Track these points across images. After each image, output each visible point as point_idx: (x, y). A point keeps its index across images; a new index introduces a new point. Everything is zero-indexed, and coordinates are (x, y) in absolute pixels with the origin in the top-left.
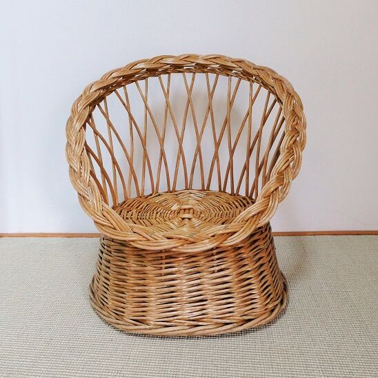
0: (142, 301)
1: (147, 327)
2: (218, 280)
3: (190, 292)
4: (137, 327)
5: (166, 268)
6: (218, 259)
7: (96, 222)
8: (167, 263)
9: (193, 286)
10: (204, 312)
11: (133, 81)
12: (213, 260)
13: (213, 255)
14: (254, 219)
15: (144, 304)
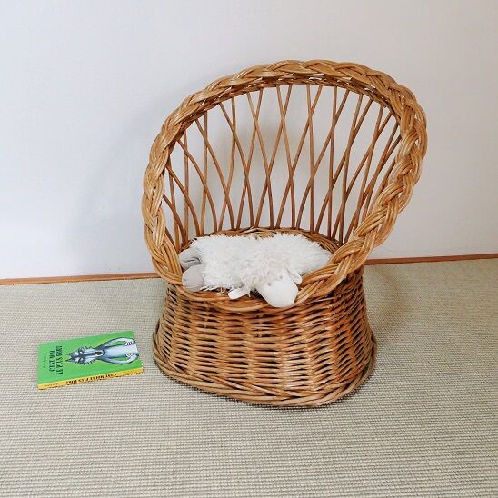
0: (184, 349)
1: (187, 376)
2: (262, 346)
3: (231, 351)
4: (178, 374)
5: (209, 321)
6: (264, 323)
7: (153, 258)
8: (211, 316)
9: (235, 346)
10: (244, 375)
11: (244, 92)
12: (258, 323)
13: (258, 318)
14: (312, 287)
15: (185, 352)
